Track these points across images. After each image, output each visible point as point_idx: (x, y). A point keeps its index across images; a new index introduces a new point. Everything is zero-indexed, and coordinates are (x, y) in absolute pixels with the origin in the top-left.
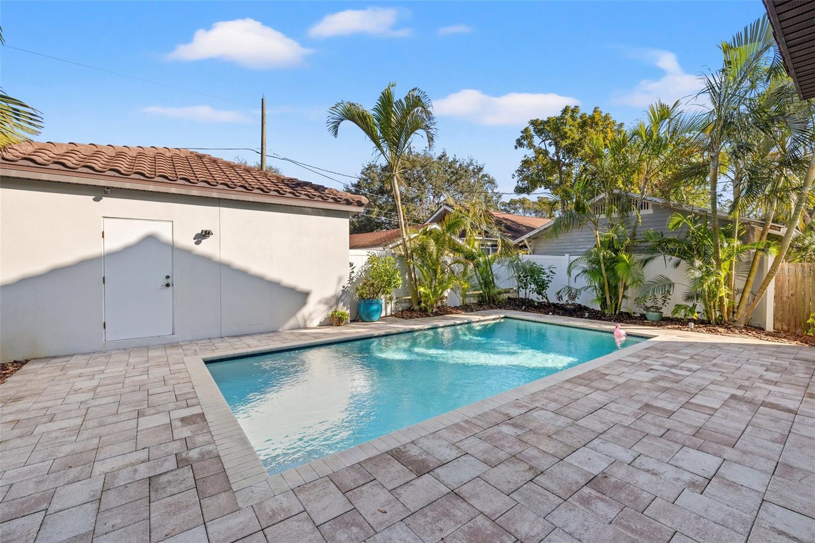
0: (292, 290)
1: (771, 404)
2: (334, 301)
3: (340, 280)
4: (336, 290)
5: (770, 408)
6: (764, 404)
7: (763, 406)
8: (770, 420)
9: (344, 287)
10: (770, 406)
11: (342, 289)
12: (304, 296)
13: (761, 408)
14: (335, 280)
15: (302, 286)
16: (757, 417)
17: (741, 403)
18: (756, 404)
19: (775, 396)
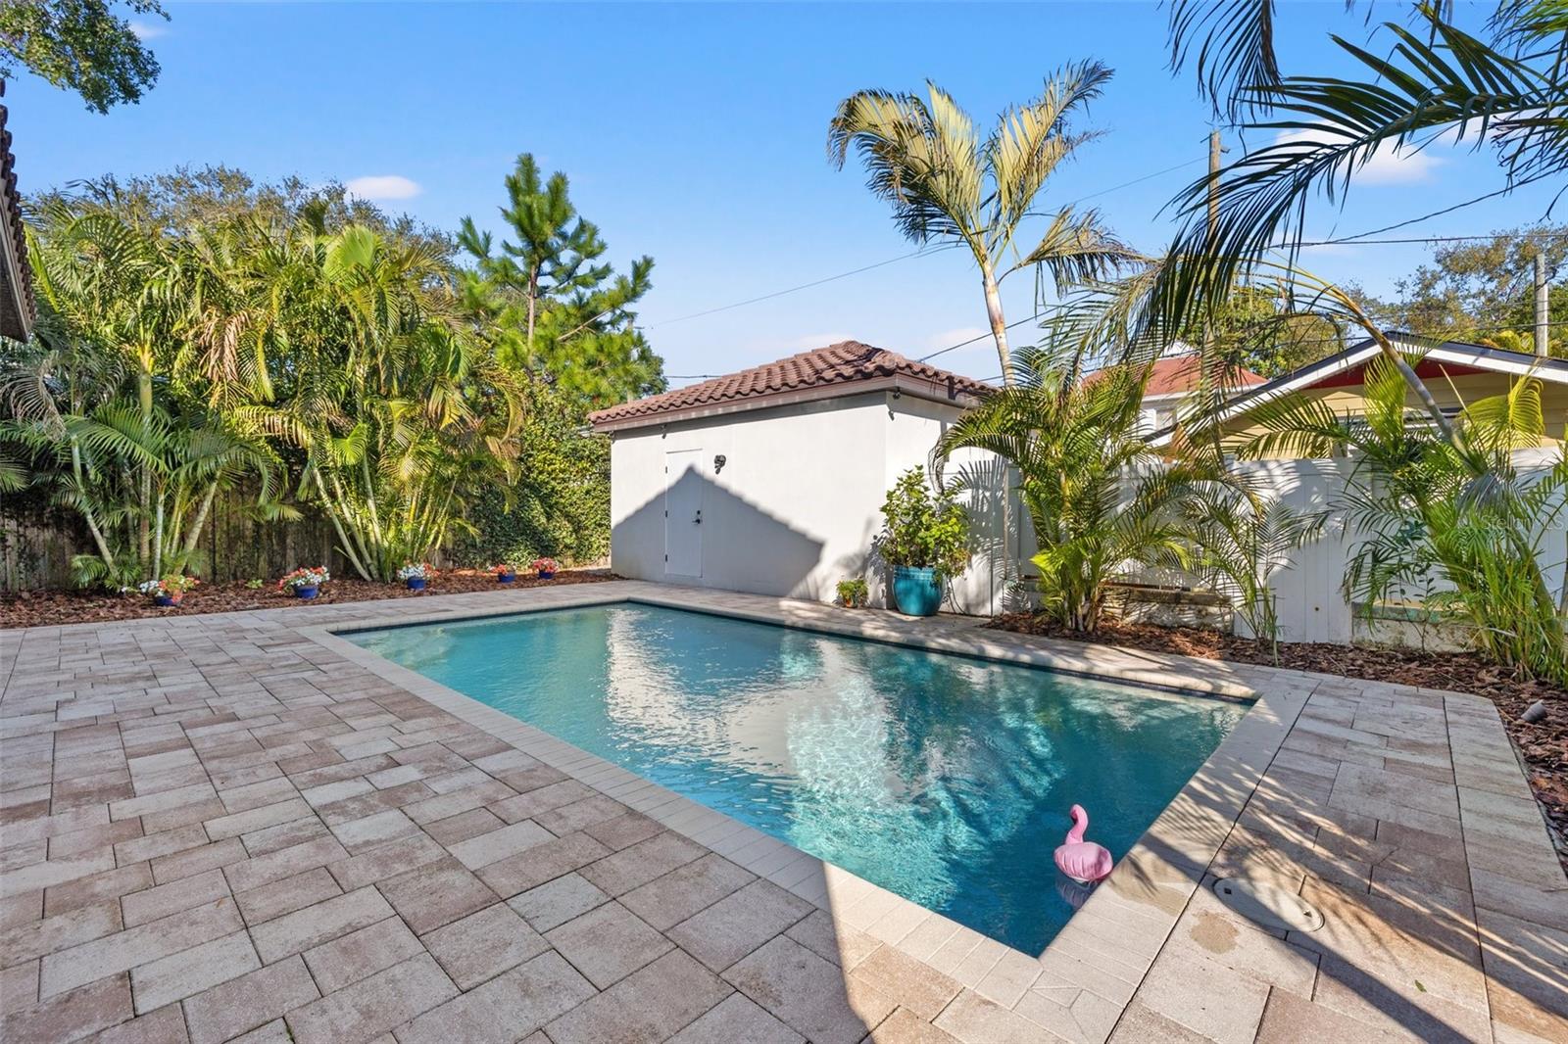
0: (801, 537)
1: (28, 816)
2: (859, 563)
3: (869, 524)
4: (863, 544)
5: (28, 805)
6: (45, 807)
7: (45, 801)
8: (17, 783)
9: (875, 537)
10: (28, 809)
11: (873, 541)
12: (815, 548)
13: (48, 796)
14: (862, 526)
15: (815, 531)
16: (44, 776)
17: (97, 786)
18: (62, 798)
19: (26, 848)
